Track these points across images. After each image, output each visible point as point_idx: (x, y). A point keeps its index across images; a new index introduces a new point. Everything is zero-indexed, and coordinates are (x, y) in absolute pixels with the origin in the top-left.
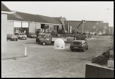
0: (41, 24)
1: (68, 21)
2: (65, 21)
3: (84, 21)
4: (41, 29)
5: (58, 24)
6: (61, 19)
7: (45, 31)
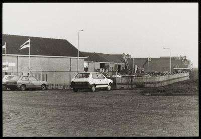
0: (101, 64)
1: (132, 59)
2: (129, 59)
3: (150, 59)
4: (101, 69)
5: (119, 63)
6: (124, 57)
7: (105, 71)
